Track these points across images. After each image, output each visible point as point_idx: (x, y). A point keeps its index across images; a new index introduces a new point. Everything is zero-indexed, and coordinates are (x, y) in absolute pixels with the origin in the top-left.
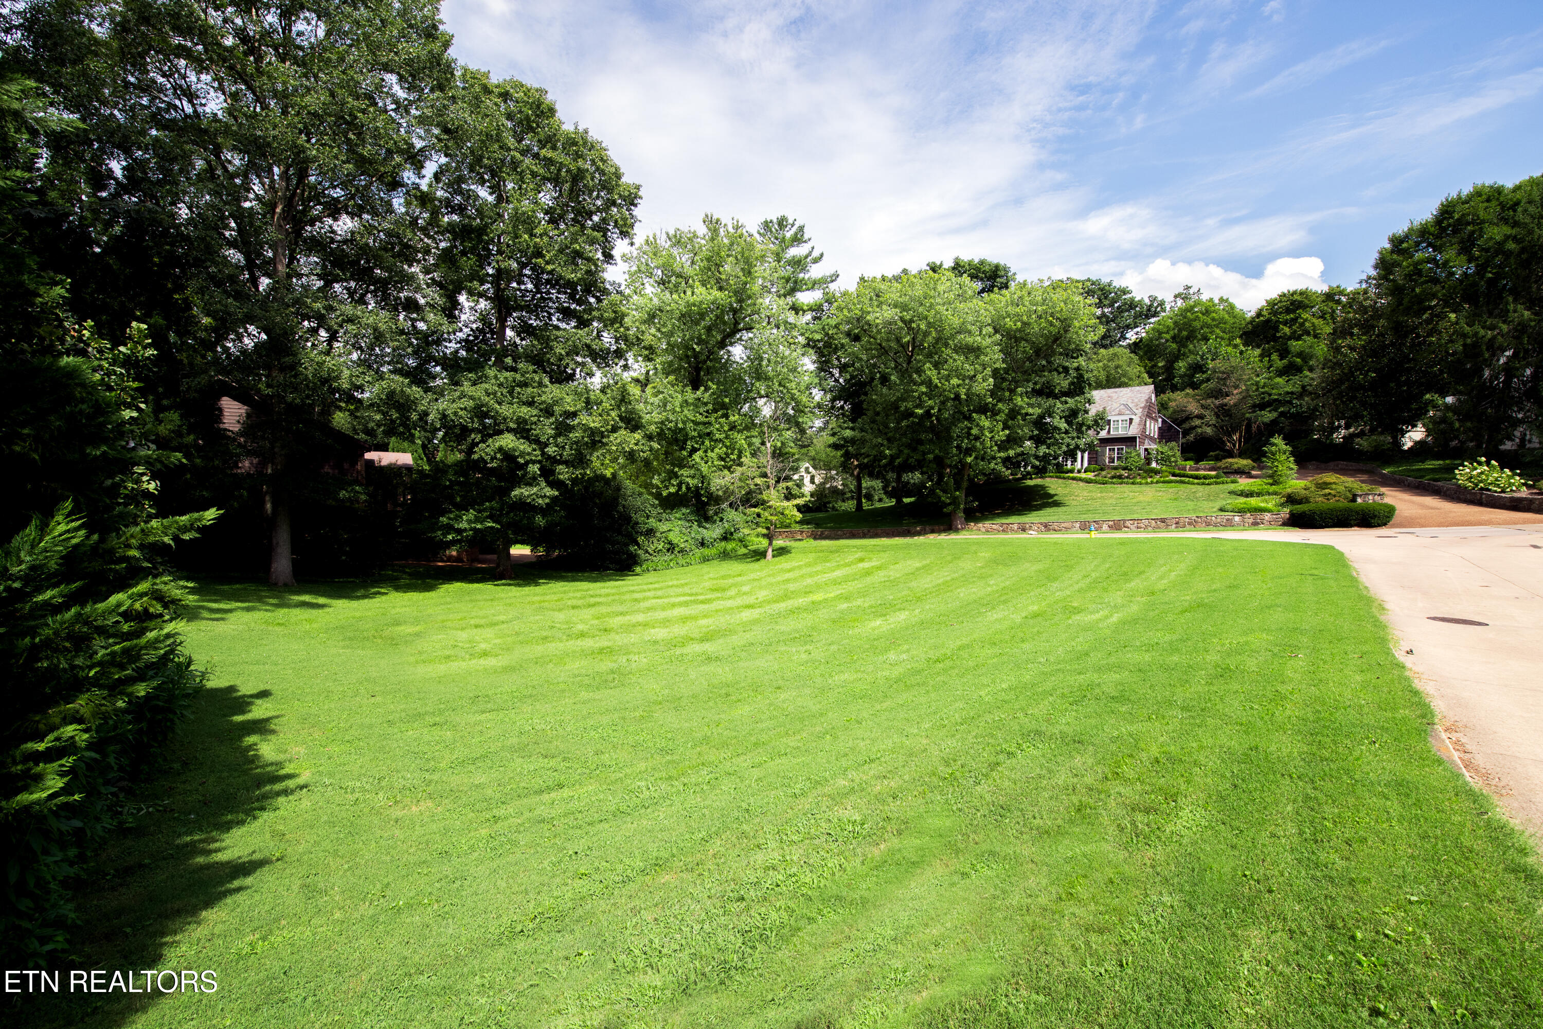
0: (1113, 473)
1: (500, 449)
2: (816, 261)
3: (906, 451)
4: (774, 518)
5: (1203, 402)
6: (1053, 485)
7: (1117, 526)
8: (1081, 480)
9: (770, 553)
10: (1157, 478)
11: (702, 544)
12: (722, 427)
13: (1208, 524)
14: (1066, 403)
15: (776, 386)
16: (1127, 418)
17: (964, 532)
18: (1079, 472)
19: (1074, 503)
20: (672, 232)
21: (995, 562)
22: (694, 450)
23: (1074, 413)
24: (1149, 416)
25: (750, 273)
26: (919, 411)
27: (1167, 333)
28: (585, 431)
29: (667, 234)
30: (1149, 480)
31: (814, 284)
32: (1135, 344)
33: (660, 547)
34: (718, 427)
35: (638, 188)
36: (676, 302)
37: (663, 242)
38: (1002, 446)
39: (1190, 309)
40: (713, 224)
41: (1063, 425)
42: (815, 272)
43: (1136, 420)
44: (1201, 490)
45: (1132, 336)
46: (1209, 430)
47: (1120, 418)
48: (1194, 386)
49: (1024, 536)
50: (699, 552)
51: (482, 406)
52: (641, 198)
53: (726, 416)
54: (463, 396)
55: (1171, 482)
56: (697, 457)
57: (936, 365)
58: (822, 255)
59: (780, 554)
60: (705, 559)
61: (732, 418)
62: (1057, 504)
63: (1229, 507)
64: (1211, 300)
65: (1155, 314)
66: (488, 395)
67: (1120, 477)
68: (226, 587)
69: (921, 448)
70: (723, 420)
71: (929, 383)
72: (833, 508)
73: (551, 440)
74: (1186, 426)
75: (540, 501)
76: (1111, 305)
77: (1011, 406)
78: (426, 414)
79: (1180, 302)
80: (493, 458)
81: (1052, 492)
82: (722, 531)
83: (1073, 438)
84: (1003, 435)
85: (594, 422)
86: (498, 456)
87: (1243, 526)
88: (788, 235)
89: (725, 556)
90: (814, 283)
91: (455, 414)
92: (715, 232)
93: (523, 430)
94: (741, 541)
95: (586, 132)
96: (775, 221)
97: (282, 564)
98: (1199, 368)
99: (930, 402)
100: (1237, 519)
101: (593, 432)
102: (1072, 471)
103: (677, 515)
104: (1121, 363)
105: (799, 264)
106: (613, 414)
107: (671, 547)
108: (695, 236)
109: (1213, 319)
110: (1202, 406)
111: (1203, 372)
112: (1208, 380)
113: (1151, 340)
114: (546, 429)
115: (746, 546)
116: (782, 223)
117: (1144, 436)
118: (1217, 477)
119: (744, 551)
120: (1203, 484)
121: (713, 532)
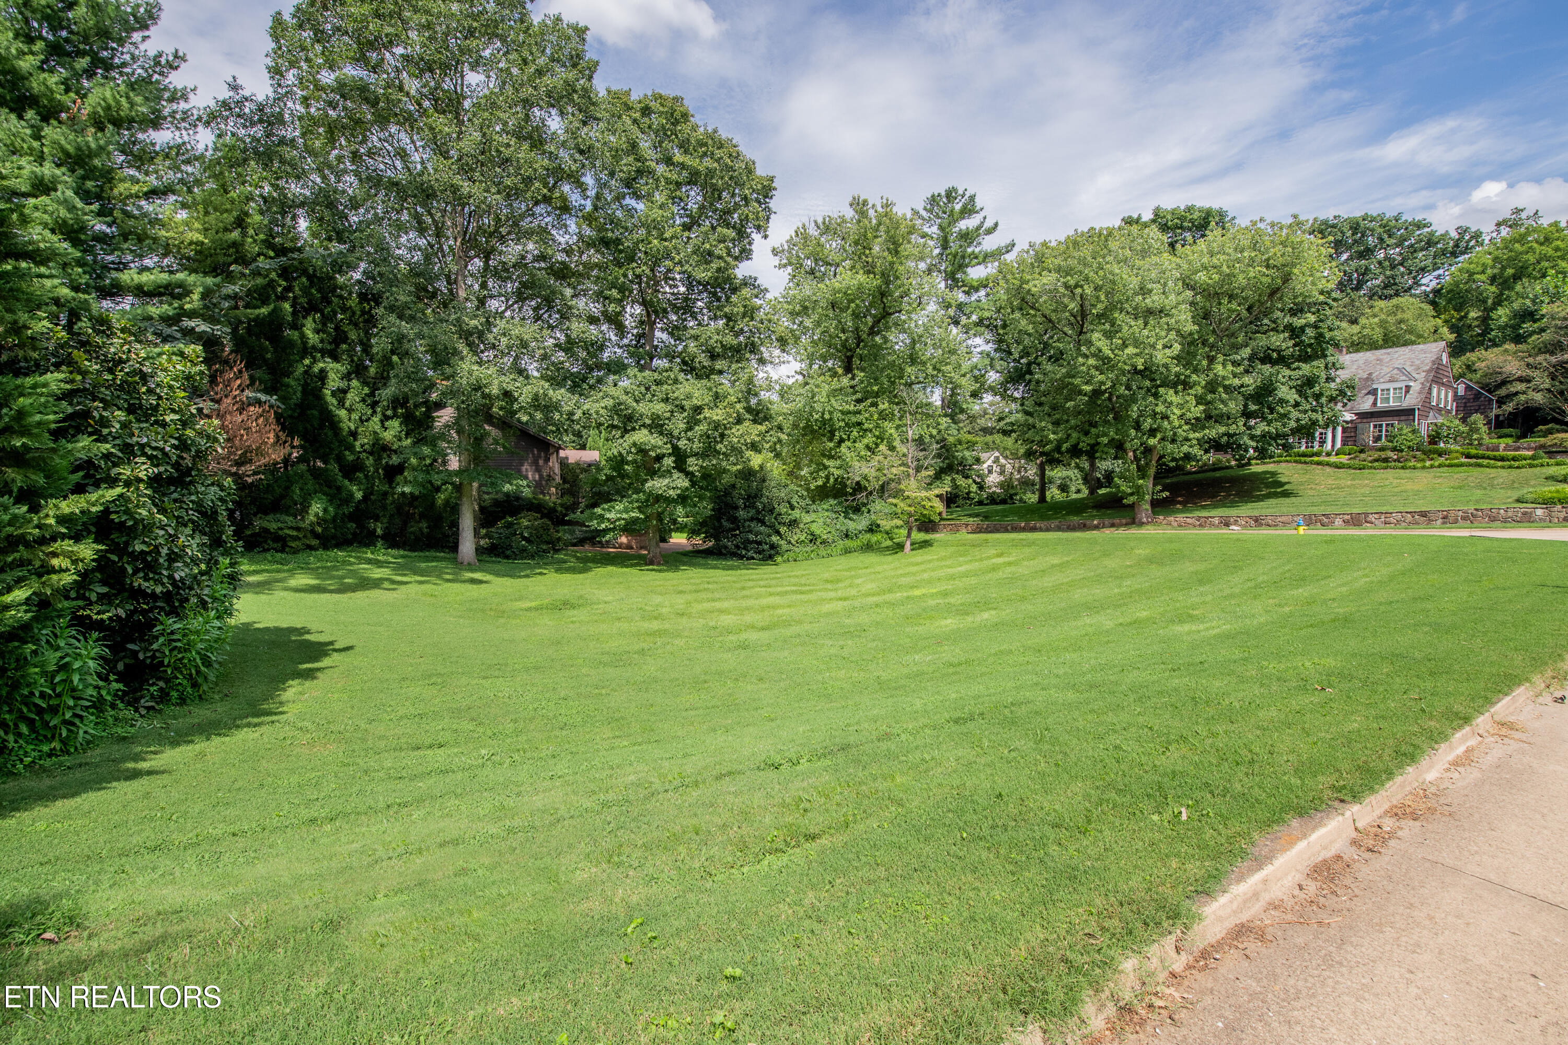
0: (1376, 455)
1: (635, 444)
2: (989, 232)
3: (1075, 435)
4: (912, 509)
5: (1530, 360)
6: (1287, 471)
7: (1356, 521)
8: (1328, 464)
9: (908, 545)
10: (1441, 460)
11: (847, 536)
12: (871, 416)
13: (1493, 519)
14: (1299, 368)
15: (930, 371)
16: (1403, 385)
17: (1149, 527)
18: (1328, 454)
19: (1310, 493)
20: (820, 221)
21: (1150, 560)
22: (842, 441)
23: (1310, 382)
24: (1437, 380)
25: (897, 252)
26: (1087, 388)
27: (1483, 272)
28: (709, 424)
29: (816, 222)
30: (1428, 464)
31: (986, 258)
32: (1437, 292)
33: (803, 538)
34: (868, 415)
35: (772, 179)
36: (821, 291)
37: (813, 232)
38: (1197, 424)
39: (1521, 239)
40: (860, 206)
41: (1293, 396)
42: (989, 243)
43: (1416, 386)
44: (1502, 475)
45: (1429, 282)
46: (1539, 397)
47: (1391, 386)
48: (1518, 339)
49: (1225, 531)
50: (841, 544)
51: (621, 404)
52: (775, 189)
53: (875, 405)
54: (607, 395)
55: (1461, 465)
56: (843, 449)
57: (1109, 335)
58: (996, 225)
59: (921, 547)
60: (847, 551)
61: (881, 407)
62: (1286, 494)
63: (1530, 497)
64: (1556, 224)
65: (1467, 250)
66: (627, 393)
67: (1386, 460)
68: (423, 565)
69: (1093, 431)
70: (873, 409)
71: (1098, 354)
72: (1021, 500)
73: (683, 434)
74: (1503, 392)
75: (671, 492)
76: (1400, 244)
77: (1211, 375)
78: (572, 414)
79: (1505, 231)
80: (629, 452)
81: (1283, 479)
82: (868, 523)
83: (1305, 412)
84: (1198, 411)
85: (717, 415)
86: (633, 450)
87: (1548, 522)
88: (958, 207)
89: (868, 548)
90: (986, 256)
91: (597, 413)
92: (862, 214)
93: (656, 425)
94: (887, 533)
95: (715, 131)
96: (943, 193)
97: (468, 546)
98: (1529, 315)
99: (1101, 378)
100: (1539, 512)
101: (717, 426)
102: (1318, 454)
103: (825, 507)
104: (1405, 316)
105: (967, 237)
106: (738, 406)
107: (813, 538)
108: (844, 221)
109: (1557, 249)
110: (1528, 365)
111: (1535, 321)
112: (1542, 330)
113: (1457, 284)
114: (678, 424)
115: (891, 539)
116: (950, 195)
117: (1427, 406)
118: (1533, 458)
119: (889, 543)
120: (1510, 467)
121: (859, 523)
